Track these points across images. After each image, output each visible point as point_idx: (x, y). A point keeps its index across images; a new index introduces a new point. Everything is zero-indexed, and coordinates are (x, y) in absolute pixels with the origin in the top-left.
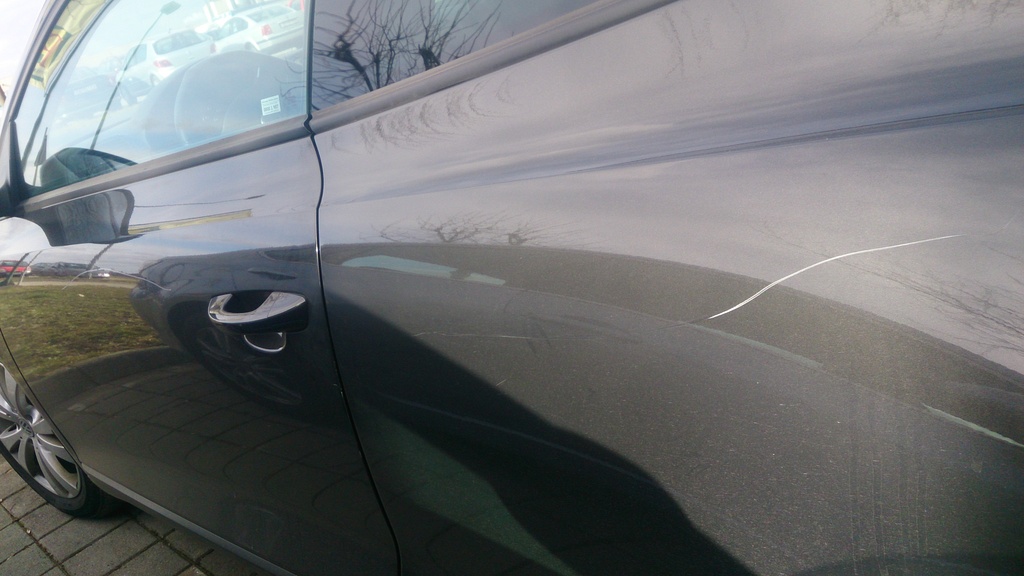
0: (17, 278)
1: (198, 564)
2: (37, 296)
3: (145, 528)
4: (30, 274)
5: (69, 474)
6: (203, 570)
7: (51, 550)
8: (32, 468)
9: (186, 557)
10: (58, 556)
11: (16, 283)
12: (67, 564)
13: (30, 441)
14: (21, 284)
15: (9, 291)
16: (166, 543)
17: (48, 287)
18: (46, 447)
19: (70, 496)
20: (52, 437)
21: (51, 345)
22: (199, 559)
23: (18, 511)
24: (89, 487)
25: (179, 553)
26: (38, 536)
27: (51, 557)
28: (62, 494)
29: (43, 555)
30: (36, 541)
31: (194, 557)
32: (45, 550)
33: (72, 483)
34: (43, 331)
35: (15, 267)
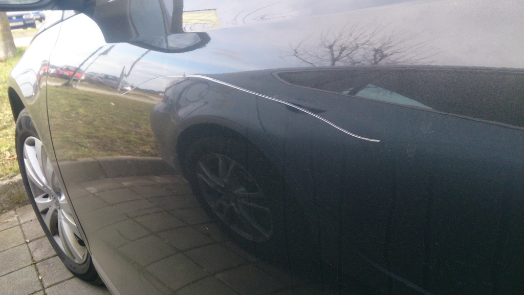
0: (75, 82)
2: (86, 99)
8: (53, 230)
11: (74, 86)
13: (56, 211)
14: (78, 87)
15: (69, 91)
17: (93, 93)
21: (86, 139)
23: (37, 255)
28: (70, 257)
30: (44, 289)
33: (80, 254)
34: (83, 127)
35: (75, 73)
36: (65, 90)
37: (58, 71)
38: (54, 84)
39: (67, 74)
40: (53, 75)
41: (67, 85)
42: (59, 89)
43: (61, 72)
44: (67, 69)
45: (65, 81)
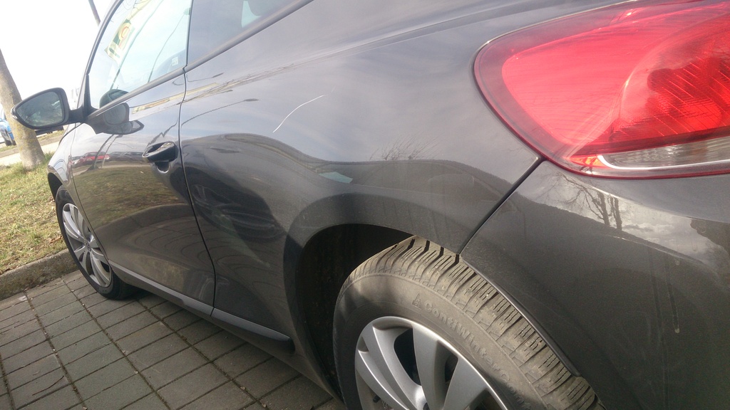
0: (99, 164)
1: (162, 321)
2: (114, 174)
3: (142, 305)
4: (110, 160)
5: (106, 273)
6: (164, 323)
7: (92, 313)
8: (89, 271)
9: (157, 318)
10: (95, 316)
11: (99, 167)
12: (98, 319)
13: (89, 253)
14: (103, 167)
15: (95, 172)
16: (150, 311)
18: (96, 256)
19: (106, 286)
20: (98, 249)
21: (117, 204)
22: (164, 318)
23: (81, 296)
24: (116, 279)
25: (155, 316)
26: (87, 307)
27: (92, 316)
28: (103, 285)
29: (88, 314)
30: (86, 309)
31: (162, 317)
32: (90, 313)
33: (107, 278)
34: (114, 196)
35: (96, 157)
36: (91, 173)
37: (81, 160)
38: (79, 173)
39: (90, 159)
40: (77, 166)
41: (92, 169)
42: (85, 175)
43: (84, 160)
44: (89, 155)
45: (89, 166)
